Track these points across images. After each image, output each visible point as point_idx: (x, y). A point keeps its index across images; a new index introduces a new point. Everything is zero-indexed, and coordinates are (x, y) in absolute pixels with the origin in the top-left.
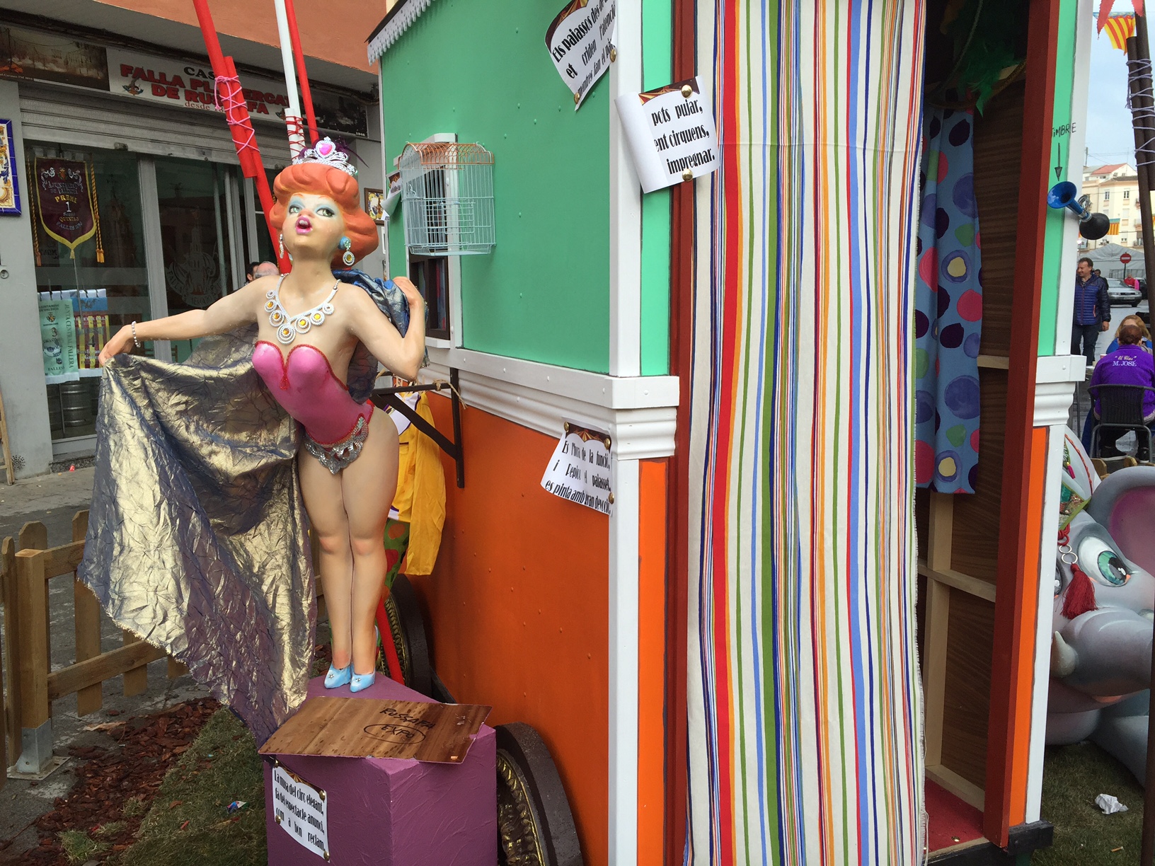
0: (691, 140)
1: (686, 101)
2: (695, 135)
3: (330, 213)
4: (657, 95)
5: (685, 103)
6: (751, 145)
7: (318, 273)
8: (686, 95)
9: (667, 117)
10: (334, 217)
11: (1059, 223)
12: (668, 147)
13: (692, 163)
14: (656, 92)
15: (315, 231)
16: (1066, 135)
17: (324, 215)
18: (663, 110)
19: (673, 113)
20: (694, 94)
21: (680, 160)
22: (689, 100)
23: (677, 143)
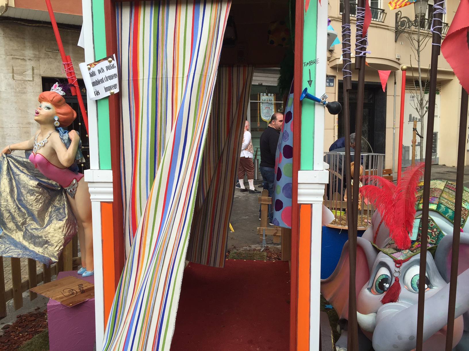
0: (113, 79)
1: (110, 64)
2: (114, 77)
3: (49, 108)
4: (99, 63)
5: (110, 65)
6: (143, 79)
7: (45, 129)
8: (110, 62)
9: (103, 71)
10: (51, 110)
11: (313, 107)
12: (104, 82)
13: (114, 88)
14: (99, 61)
15: (41, 114)
16: (314, 65)
17: (46, 109)
18: (101, 68)
19: (105, 69)
20: (113, 61)
21: (109, 87)
22: (111, 64)
23: (107, 80)
